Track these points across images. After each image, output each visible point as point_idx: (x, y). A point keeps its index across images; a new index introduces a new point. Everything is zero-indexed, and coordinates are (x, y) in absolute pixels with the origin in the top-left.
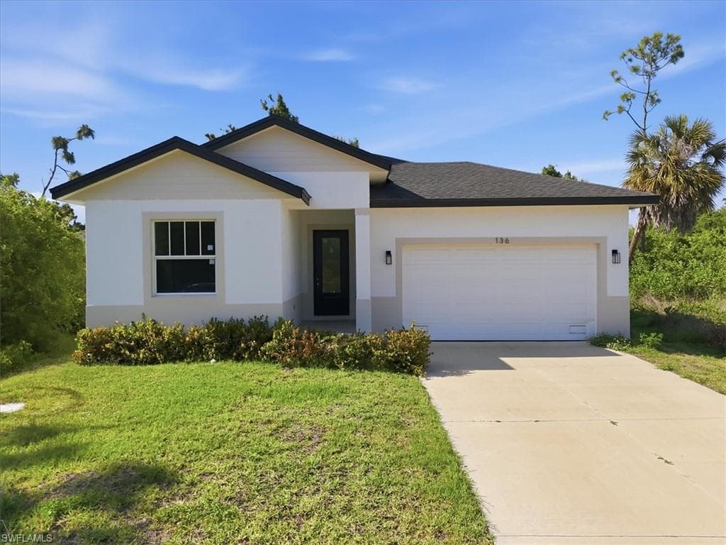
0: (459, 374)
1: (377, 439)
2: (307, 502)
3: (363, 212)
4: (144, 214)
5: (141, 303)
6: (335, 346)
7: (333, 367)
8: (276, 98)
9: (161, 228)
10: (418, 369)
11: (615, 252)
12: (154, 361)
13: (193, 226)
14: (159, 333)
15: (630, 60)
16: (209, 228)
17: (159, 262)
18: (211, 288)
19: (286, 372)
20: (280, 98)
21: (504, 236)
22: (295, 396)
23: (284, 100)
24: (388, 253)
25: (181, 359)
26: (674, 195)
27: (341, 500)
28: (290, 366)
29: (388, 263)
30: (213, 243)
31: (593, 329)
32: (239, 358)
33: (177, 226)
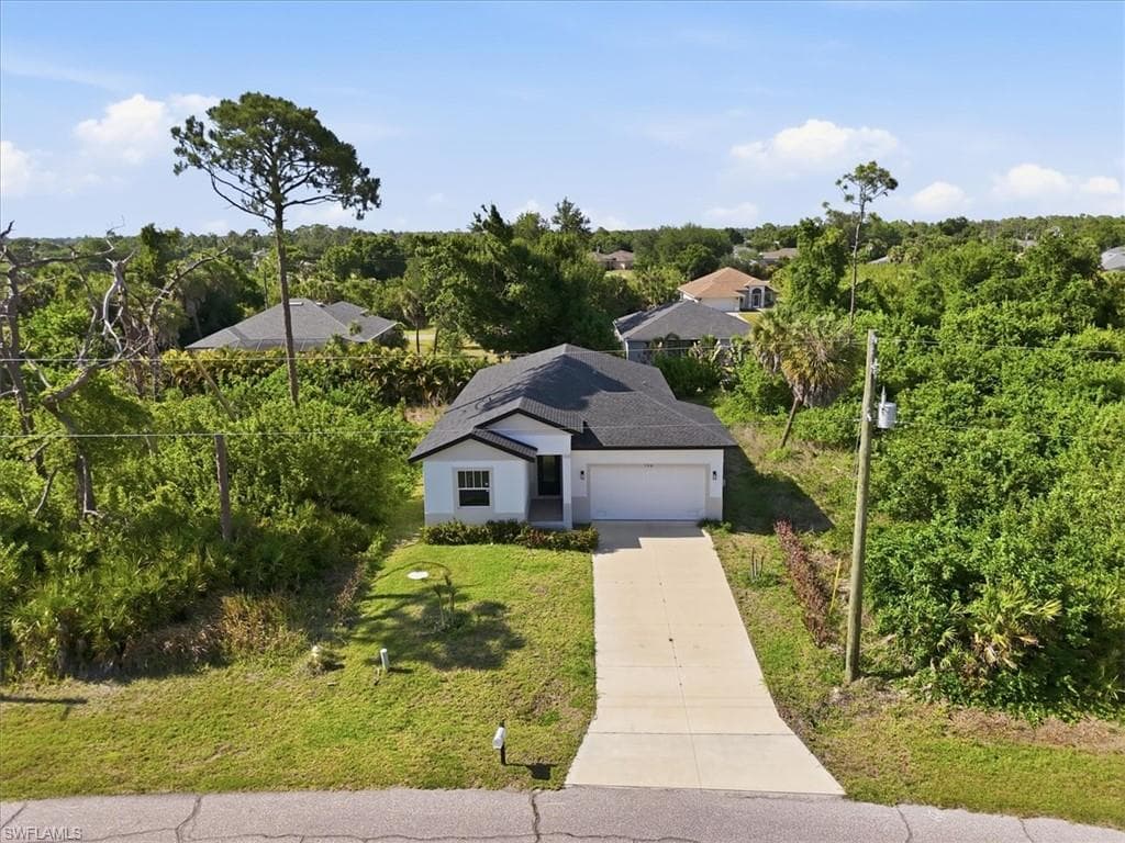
0: (612, 552)
1: (567, 592)
2: (544, 614)
3: (567, 457)
4: (454, 469)
5: (452, 512)
6: (551, 537)
7: (550, 549)
8: (489, 209)
9: (461, 474)
10: (592, 551)
11: (715, 473)
12: (463, 543)
13: (477, 473)
14: (464, 528)
15: (846, 187)
16: (486, 474)
17: (461, 491)
18: (488, 504)
19: (527, 551)
20: (494, 208)
21: (650, 462)
22: (536, 568)
23: (498, 210)
24: (582, 473)
25: (476, 542)
26: (813, 385)
27: (553, 613)
28: (530, 548)
29: (583, 479)
30: (488, 481)
31: (702, 514)
32: (504, 543)
33: (469, 473)
